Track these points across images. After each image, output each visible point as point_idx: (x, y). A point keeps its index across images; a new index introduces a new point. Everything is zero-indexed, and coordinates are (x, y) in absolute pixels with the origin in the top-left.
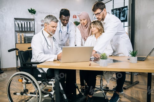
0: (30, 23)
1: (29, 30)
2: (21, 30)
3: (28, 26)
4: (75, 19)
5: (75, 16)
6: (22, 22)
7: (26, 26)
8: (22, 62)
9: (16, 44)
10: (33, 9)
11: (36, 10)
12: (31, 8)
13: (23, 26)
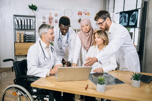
0: (30, 20)
1: (29, 28)
2: (20, 28)
3: (29, 24)
4: (80, 16)
5: (80, 13)
6: (21, 19)
7: (26, 24)
8: (17, 74)
9: (15, 43)
10: (34, 5)
11: (37, 6)
12: (32, 4)
13: (23, 24)
